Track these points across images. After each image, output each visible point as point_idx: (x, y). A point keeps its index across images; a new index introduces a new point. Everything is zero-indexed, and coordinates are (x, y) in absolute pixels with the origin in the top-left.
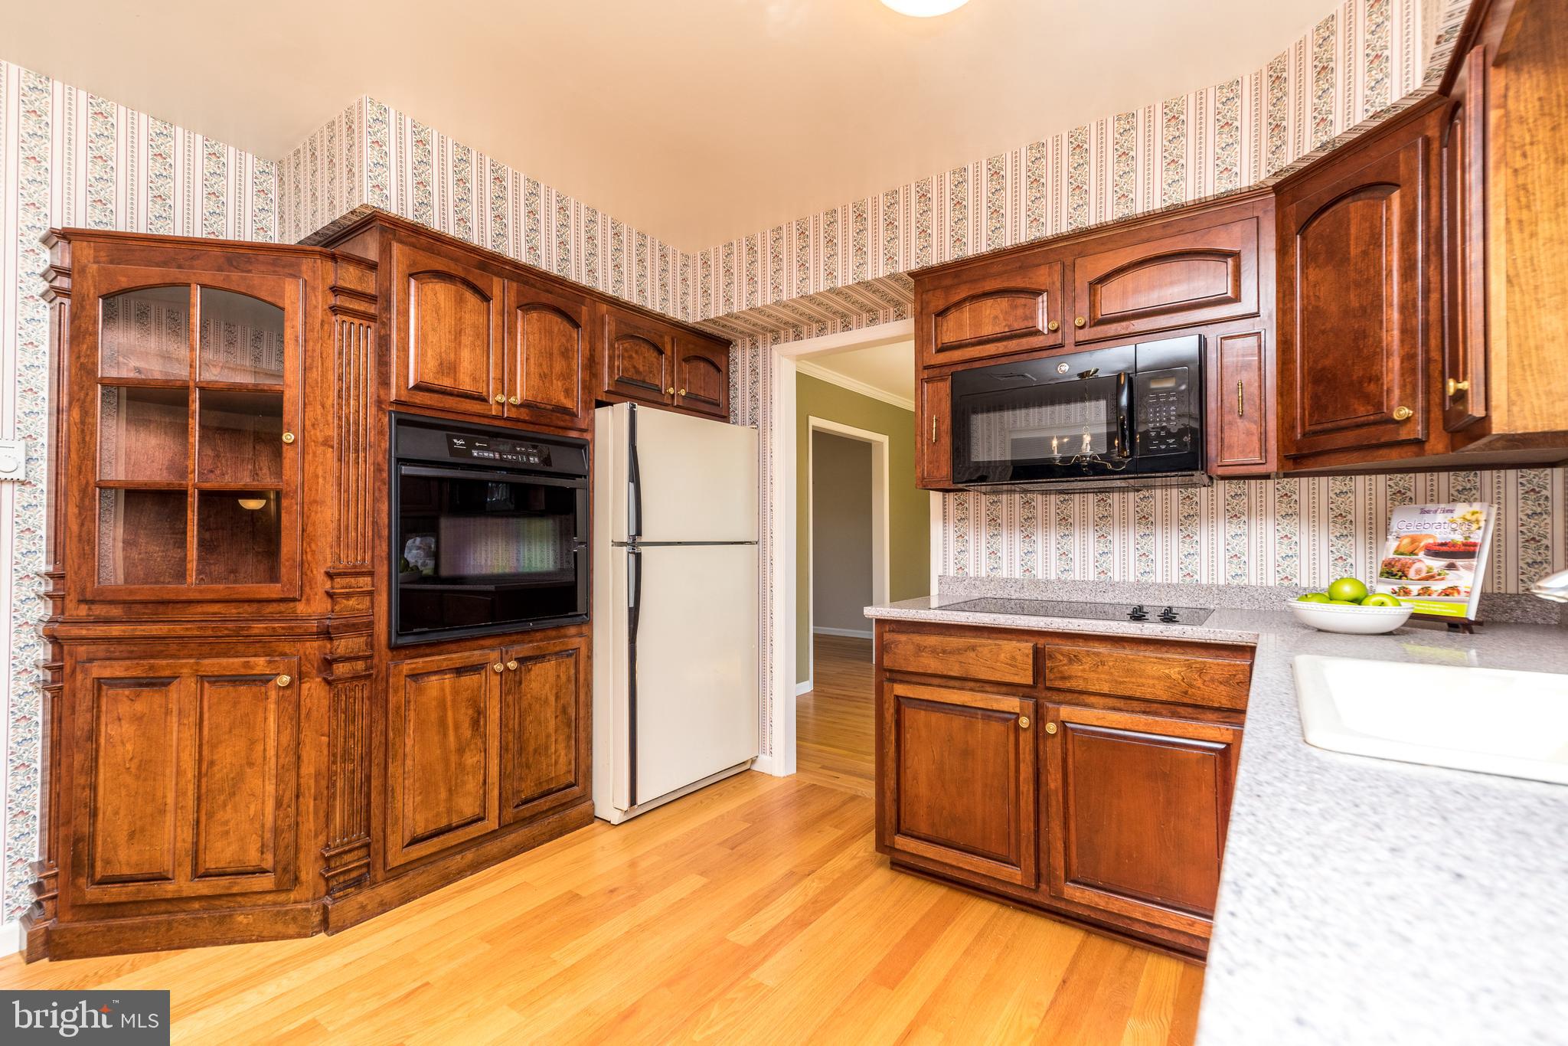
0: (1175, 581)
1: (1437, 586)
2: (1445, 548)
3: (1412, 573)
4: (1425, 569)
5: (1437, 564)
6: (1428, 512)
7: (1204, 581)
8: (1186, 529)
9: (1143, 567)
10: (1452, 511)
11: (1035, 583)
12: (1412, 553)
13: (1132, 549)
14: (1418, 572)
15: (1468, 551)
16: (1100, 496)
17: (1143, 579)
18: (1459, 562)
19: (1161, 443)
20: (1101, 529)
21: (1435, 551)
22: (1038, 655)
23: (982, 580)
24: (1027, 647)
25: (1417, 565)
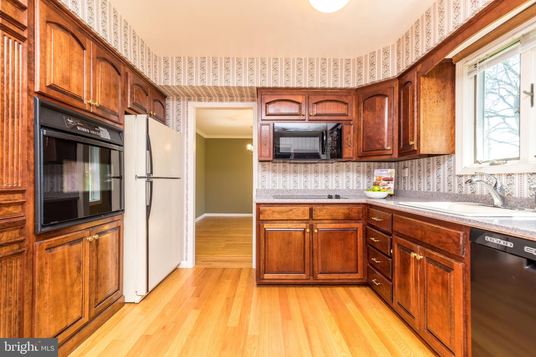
0: (323, 189)
1: (386, 187)
2: (387, 179)
3: (380, 185)
4: (383, 184)
5: (386, 182)
6: (382, 171)
7: (330, 189)
8: (326, 174)
9: (316, 185)
10: (387, 171)
11: (287, 191)
12: (380, 180)
13: (313, 180)
14: (382, 184)
15: (391, 180)
16: (305, 165)
17: (316, 188)
18: (390, 182)
19: (333, 151)
20: (305, 174)
21: (386, 180)
22: (311, 211)
23: (270, 190)
24: (307, 208)
25: (381, 183)
